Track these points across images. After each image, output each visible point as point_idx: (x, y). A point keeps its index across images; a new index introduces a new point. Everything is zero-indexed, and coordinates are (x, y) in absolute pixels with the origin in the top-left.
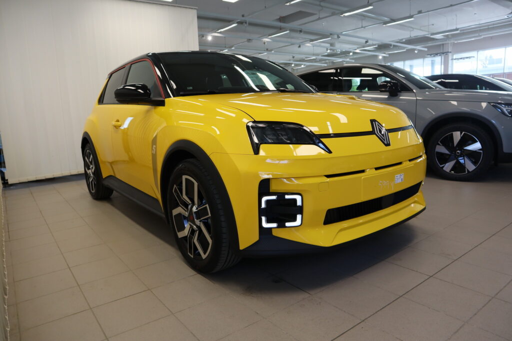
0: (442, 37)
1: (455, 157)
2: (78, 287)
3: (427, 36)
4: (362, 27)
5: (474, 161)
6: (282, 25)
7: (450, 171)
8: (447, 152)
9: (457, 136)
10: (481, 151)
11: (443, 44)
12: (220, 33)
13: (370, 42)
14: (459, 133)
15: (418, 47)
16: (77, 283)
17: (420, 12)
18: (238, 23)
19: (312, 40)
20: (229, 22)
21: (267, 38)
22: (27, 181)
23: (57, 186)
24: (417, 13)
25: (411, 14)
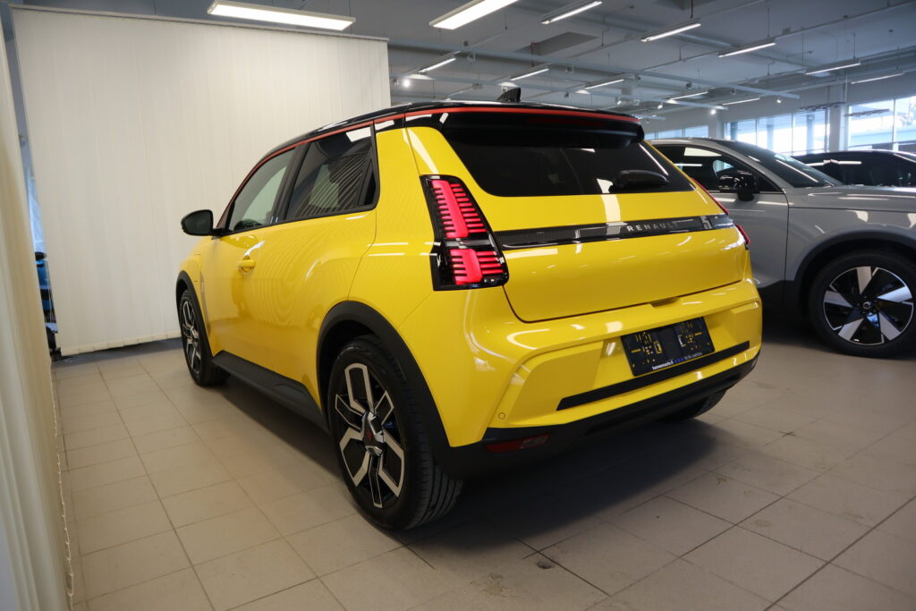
0: (828, 74)
1: (861, 313)
2: (191, 569)
3: (800, 72)
4: (680, 59)
5: (896, 320)
6: (535, 58)
7: (852, 338)
8: (846, 304)
9: (865, 275)
10: (912, 304)
11: (829, 87)
12: (424, 74)
13: (695, 85)
14: (868, 269)
15: (783, 93)
16: (190, 562)
17: (787, 31)
18: (456, 56)
19: (590, 84)
20: (441, 54)
21: (508, 81)
22: (92, 350)
23: (146, 359)
24: (781, 33)
25: (771, 36)
